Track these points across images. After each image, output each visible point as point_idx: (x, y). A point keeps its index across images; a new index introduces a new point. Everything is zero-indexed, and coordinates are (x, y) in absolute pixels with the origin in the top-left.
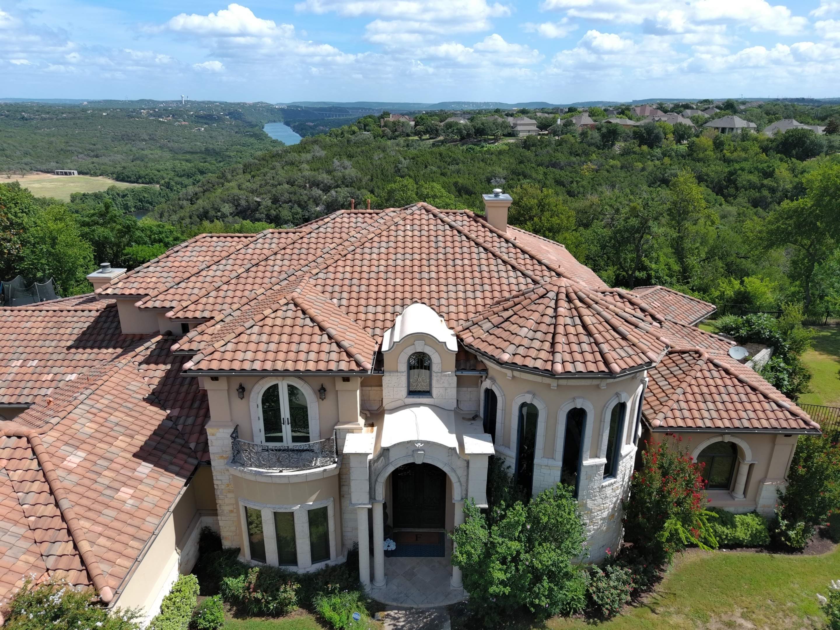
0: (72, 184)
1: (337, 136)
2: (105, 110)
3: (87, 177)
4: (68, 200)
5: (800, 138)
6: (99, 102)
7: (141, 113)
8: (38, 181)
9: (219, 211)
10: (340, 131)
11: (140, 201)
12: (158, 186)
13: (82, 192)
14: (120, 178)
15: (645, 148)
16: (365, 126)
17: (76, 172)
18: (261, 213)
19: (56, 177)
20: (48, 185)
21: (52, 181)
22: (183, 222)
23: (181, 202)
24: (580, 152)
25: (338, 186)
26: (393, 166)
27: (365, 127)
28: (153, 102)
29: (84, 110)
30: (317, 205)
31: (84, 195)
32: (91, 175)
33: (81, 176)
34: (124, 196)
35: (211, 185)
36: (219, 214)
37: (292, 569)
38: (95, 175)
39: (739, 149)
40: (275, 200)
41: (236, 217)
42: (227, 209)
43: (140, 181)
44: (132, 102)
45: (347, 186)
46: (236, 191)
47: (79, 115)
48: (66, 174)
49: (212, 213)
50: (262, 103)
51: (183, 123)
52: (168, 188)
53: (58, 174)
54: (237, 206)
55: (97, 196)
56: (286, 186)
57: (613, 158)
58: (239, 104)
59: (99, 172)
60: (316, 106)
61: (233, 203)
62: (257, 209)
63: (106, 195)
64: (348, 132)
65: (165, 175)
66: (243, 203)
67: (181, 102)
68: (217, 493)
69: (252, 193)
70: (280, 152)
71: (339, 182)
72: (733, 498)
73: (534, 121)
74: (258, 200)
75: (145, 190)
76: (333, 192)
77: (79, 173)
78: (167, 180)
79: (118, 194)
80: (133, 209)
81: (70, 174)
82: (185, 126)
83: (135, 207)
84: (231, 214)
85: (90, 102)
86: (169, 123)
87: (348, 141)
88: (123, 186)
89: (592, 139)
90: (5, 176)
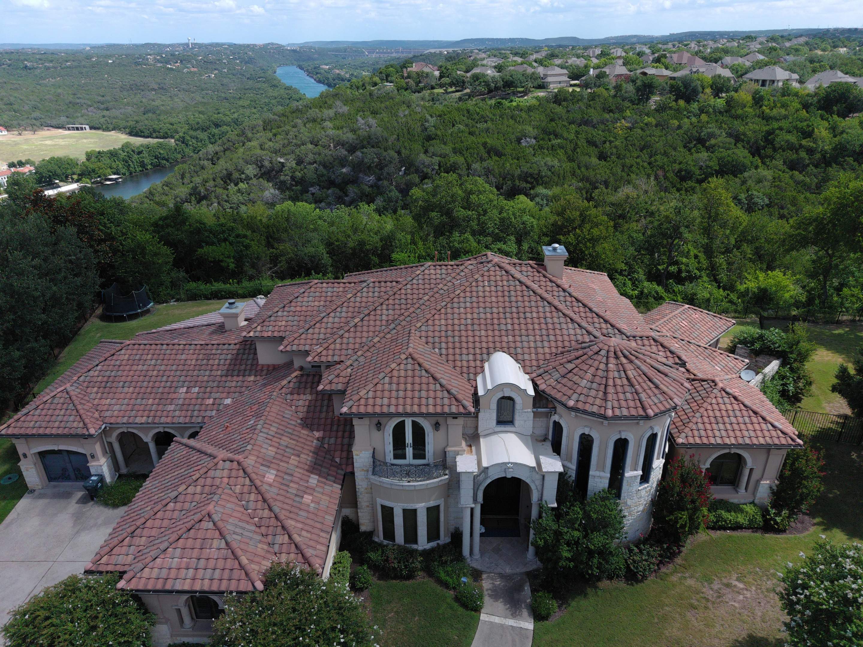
0: (85, 141)
1: (358, 88)
2: (110, 56)
3: (100, 132)
4: (83, 158)
5: (843, 93)
6: (102, 47)
7: (147, 59)
8: (51, 138)
9: (243, 173)
10: (361, 83)
11: (156, 157)
12: (173, 140)
13: (98, 150)
14: (133, 133)
15: (682, 103)
16: (387, 76)
17: (87, 127)
18: (286, 175)
19: (67, 132)
20: (61, 142)
21: (64, 137)
22: (207, 184)
23: (202, 162)
24: (613, 107)
25: (363, 147)
26: (419, 124)
27: (387, 78)
28: (159, 45)
29: (88, 57)
30: (343, 166)
31: (99, 152)
32: (104, 130)
33: (93, 131)
34: (139, 153)
35: (231, 144)
36: (243, 176)
37: (415, 546)
38: (107, 129)
39: (779, 105)
40: (300, 162)
41: (261, 180)
42: (251, 170)
43: (154, 135)
44: (137, 46)
45: (373, 147)
46: (258, 152)
47: (83, 63)
48: (77, 129)
49: (236, 175)
50: (272, 44)
51: (192, 69)
52: (183, 142)
53: (69, 129)
54: (261, 167)
55: (113, 154)
56: (310, 146)
57: (648, 115)
58: (248, 46)
59: (111, 127)
60: (329, 46)
61: (257, 165)
62: (281, 170)
63: (121, 152)
64: (369, 83)
65: (179, 129)
66: (267, 163)
67: (187, 45)
68: (358, 494)
69: (276, 153)
70: (300, 107)
71: (365, 143)
72: (737, 492)
73: (565, 71)
74: (282, 160)
75: (160, 145)
76: (359, 153)
77: (91, 128)
78: (181, 134)
79: (133, 151)
80: (149, 167)
81: (82, 129)
82: (195, 73)
83: (151, 164)
84: (255, 176)
85: (93, 47)
86: (178, 70)
87: (371, 94)
88: (137, 141)
89: (626, 92)
90: (16, 133)
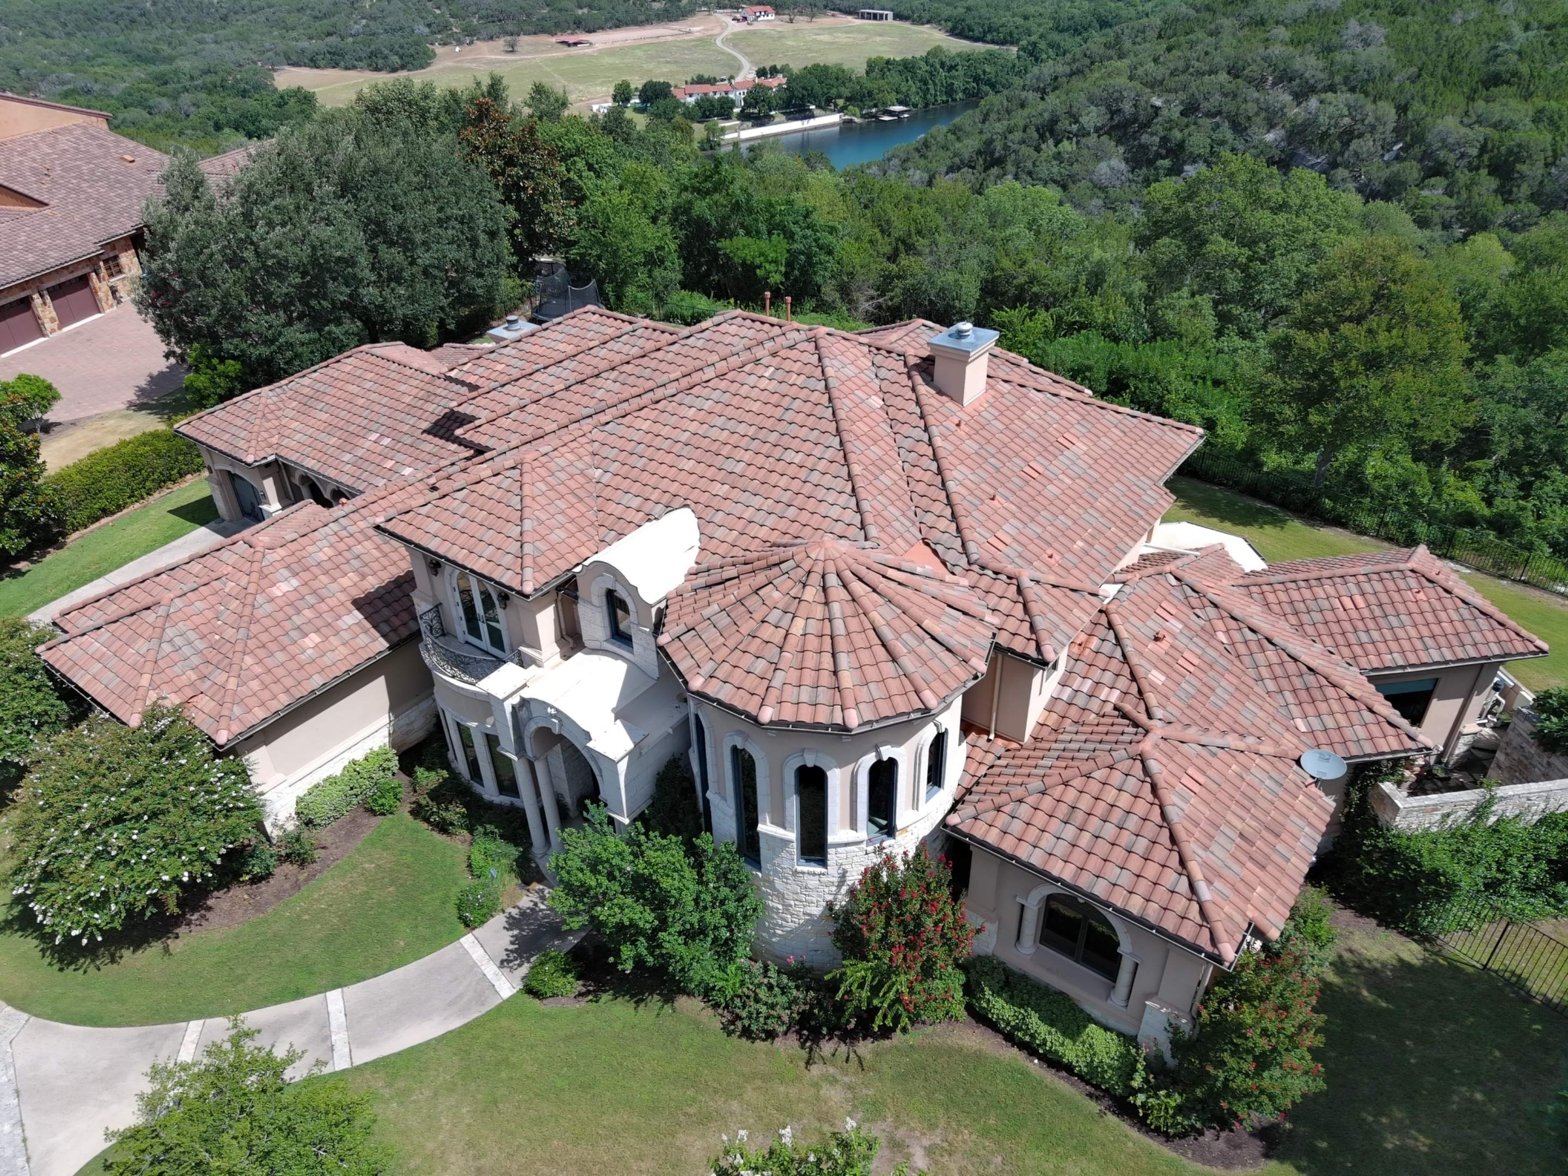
0: (878, 39)
3: (906, 25)
4: (861, 70)
8: (831, 30)
9: (1077, 122)
11: (976, 79)
12: (1014, 49)
13: (886, 57)
14: (958, 30)
17: (890, 14)
18: (1152, 134)
19: (859, 22)
20: (842, 38)
21: (850, 30)
23: (1024, 94)
25: (1332, 88)
26: (1486, 45)
30: (1271, 126)
31: (888, 62)
32: (914, 22)
33: (898, 23)
34: (952, 68)
35: (1087, 61)
36: (1075, 127)
38: (919, 21)
40: (1190, 109)
41: (1105, 138)
42: (1092, 117)
43: (989, 37)
45: (1352, 90)
46: (1122, 81)
48: (875, 17)
49: (1064, 124)
52: (1031, 54)
53: (863, 17)
54: (1113, 113)
55: (907, 67)
56: (1223, 77)
59: (926, 15)
61: (1109, 107)
62: (1146, 125)
63: (922, 64)
65: (1034, 28)
66: (1127, 107)
69: (1152, 87)
74: (1158, 102)
75: (990, 58)
76: (1313, 103)
77: (897, 17)
78: (1034, 38)
79: (943, 65)
80: (960, 95)
81: (881, 17)
83: (964, 91)
84: (1097, 130)
88: (957, 46)
90: (786, 17)
